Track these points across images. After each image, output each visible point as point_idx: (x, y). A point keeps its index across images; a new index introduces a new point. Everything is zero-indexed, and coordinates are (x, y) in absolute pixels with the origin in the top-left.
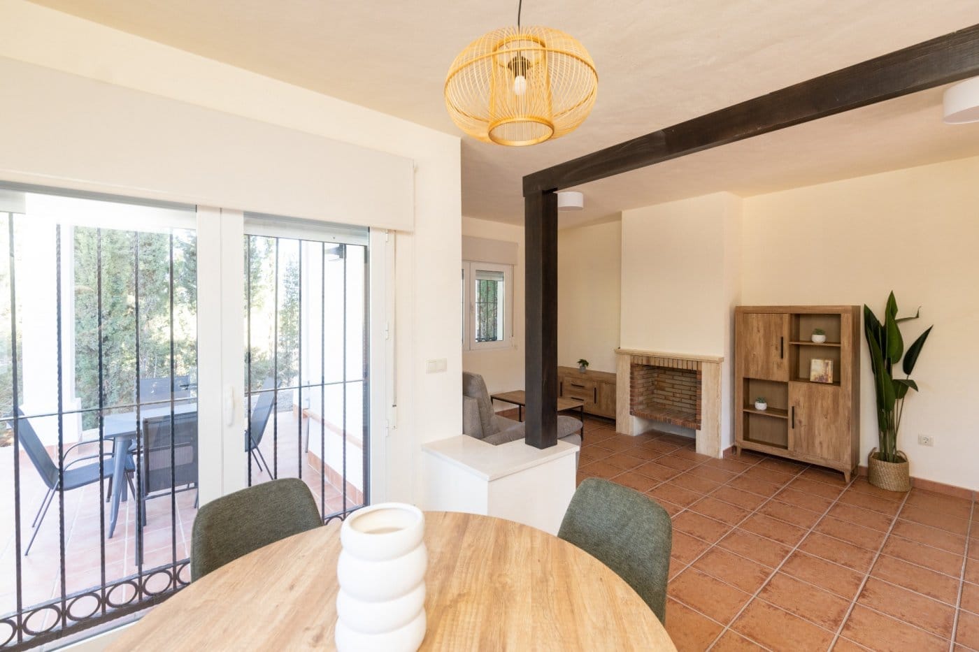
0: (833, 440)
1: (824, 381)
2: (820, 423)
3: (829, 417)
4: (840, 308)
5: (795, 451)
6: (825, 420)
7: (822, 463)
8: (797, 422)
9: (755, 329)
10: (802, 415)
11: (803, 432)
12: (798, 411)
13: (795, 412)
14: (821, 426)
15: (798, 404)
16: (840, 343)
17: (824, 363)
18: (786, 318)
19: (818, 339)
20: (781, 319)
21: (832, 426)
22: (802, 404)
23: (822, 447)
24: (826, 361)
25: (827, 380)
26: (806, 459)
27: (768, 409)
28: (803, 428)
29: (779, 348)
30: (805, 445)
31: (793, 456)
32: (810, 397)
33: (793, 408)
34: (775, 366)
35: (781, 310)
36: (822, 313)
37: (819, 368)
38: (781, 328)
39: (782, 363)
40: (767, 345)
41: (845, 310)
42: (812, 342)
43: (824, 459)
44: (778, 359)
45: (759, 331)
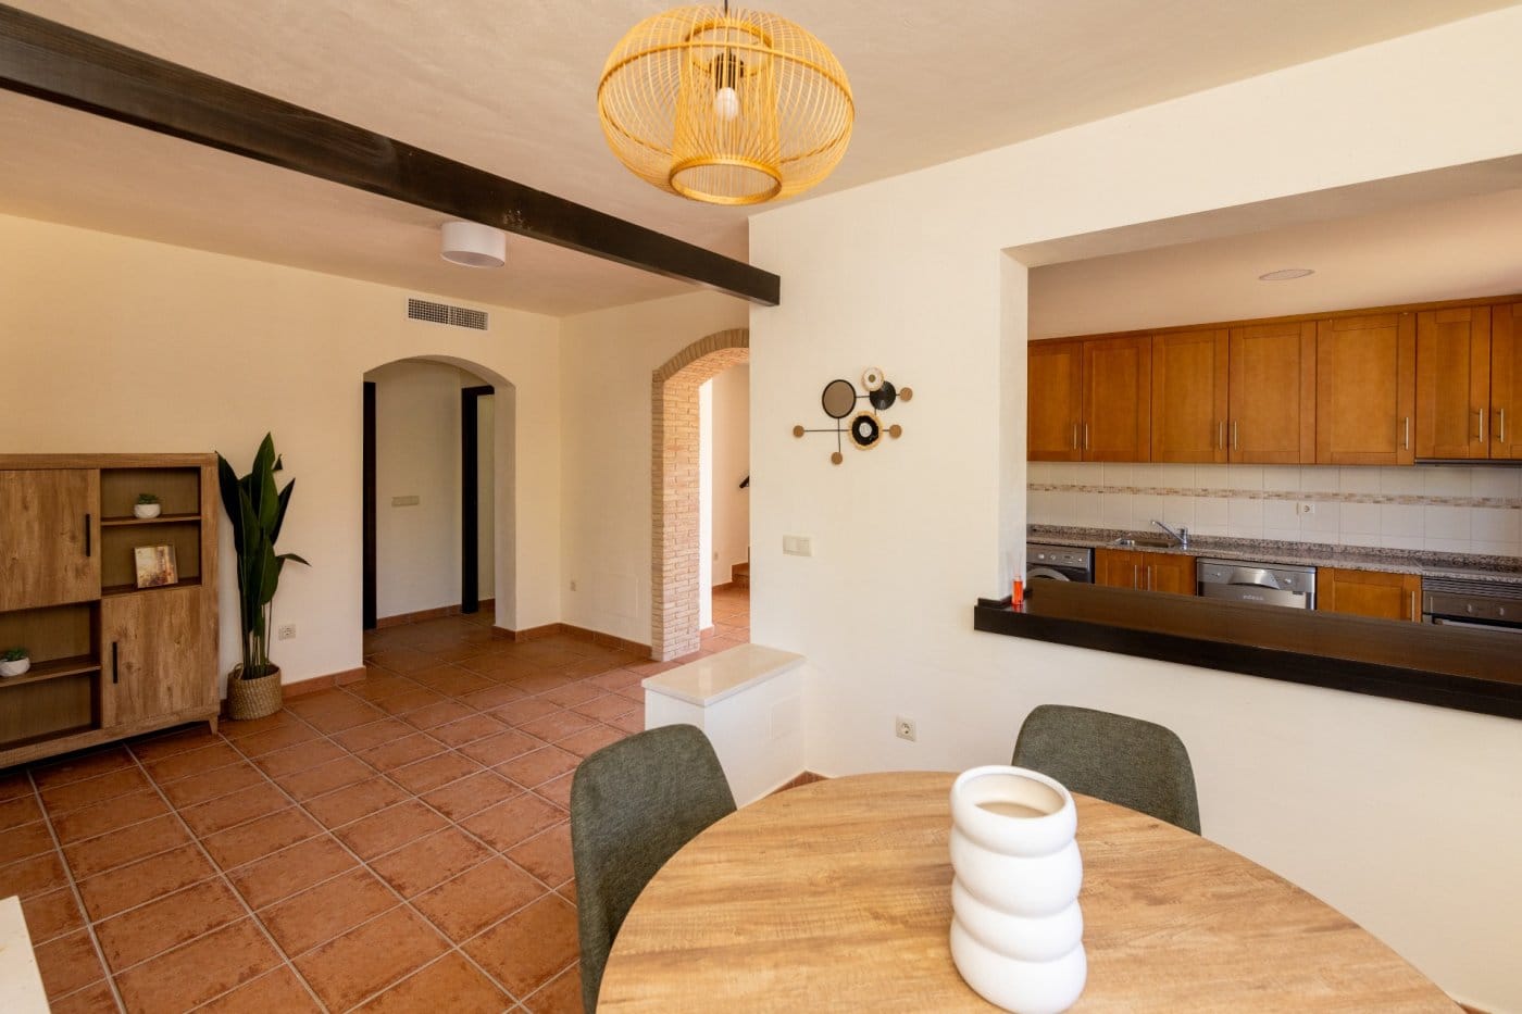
0: (191, 676)
1: (160, 583)
2: (167, 654)
3: (183, 639)
4: (199, 458)
5: (120, 723)
6: (177, 646)
7: (173, 721)
8: (122, 668)
9: (17, 505)
10: (132, 654)
11: (135, 685)
12: (124, 647)
13: (118, 651)
14: (170, 660)
15: (124, 633)
16: (199, 514)
17: (156, 551)
18: (94, 477)
19: (148, 512)
20: (84, 479)
21: (190, 654)
22: (132, 631)
23: (171, 696)
24: (160, 548)
25: (165, 580)
26: (143, 728)
27: (33, 669)
28: (134, 677)
29: (81, 537)
30: (138, 704)
31: (114, 735)
32: (148, 618)
33: (115, 645)
34: (71, 574)
35: (83, 463)
36: (169, 466)
37: (149, 561)
38: (84, 497)
39: (87, 565)
40: (50, 536)
41: (206, 458)
42: (134, 518)
43: (177, 713)
44: (79, 560)
45: (26, 508)
